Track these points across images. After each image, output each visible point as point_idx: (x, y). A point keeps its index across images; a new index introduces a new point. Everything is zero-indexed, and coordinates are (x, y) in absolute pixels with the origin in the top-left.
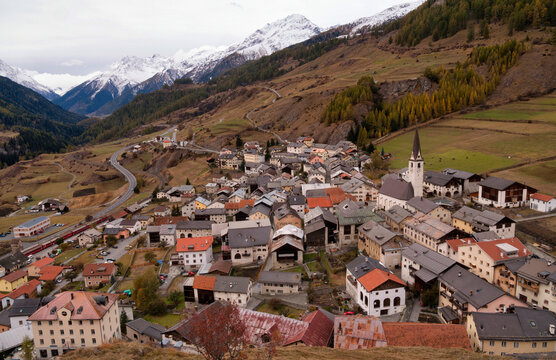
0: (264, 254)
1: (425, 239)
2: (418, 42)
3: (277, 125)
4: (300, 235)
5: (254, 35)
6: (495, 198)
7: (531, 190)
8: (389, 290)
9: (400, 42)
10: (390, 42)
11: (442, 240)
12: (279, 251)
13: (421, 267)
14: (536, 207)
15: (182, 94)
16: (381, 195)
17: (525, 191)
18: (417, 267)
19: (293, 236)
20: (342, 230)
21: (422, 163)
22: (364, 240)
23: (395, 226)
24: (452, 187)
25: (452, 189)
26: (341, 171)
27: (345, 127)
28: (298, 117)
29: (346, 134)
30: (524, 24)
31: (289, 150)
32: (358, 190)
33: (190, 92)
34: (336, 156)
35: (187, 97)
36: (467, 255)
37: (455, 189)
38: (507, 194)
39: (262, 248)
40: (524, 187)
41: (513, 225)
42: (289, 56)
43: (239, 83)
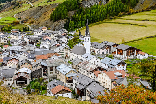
0: (10, 82)
1: (86, 72)
3: (30, 21)
4: (29, 72)
6: (122, 54)
7: (138, 50)
8: (64, 94)
11: (92, 72)
12: (17, 80)
13: (80, 83)
14: (140, 57)
16: (72, 54)
17: (135, 51)
18: (78, 84)
19: (25, 73)
20: (49, 69)
21: (90, 38)
22: (58, 74)
23: (75, 67)
24: (105, 49)
25: (105, 51)
26: (56, 43)
27: (62, 23)
28: (40, 17)
29: (63, 25)
31: (34, 33)
32: (62, 51)
34: (57, 36)
36: (101, 78)
37: (107, 51)
38: (127, 52)
39: (10, 79)
40: (135, 49)
41: (125, 65)
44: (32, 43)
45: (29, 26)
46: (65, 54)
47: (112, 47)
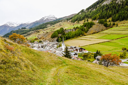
2: (75, 22)
3: (42, 38)
5: (42, 19)
6: (77, 51)
9: (72, 22)
10: (70, 22)
14: (84, 52)
15: (23, 31)
16: (57, 51)
17: (83, 50)
21: (64, 44)
24: (71, 49)
26: (52, 47)
27: (56, 39)
28: (47, 36)
30: (95, 19)
31: (44, 43)
32: (53, 50)
33: (25, 30)
35: (24, 32)
38: (80, 50)
40: (83, 49)
41: (77, 55)
42: (49, 24)
43: (37, 29)
44: (42, 47)
45: (42, 40)
46: (54, 51)
47: (74, 48)
